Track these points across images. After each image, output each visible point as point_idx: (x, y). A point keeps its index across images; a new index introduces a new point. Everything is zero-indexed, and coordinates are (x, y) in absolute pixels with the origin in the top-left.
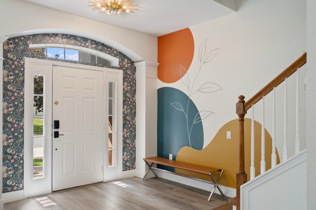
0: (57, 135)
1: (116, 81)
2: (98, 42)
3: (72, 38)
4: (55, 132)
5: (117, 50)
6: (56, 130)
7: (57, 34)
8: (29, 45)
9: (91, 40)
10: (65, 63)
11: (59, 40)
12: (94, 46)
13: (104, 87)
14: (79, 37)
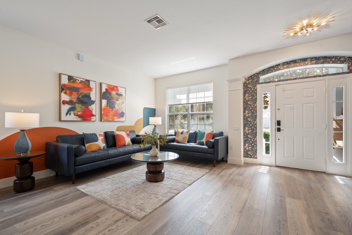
0: (279, 130)
1: (344, 85)
2: (319, 57)
3: (291, 63)
4: (278, 128)
5: (344, 57)
6: (279, 127)
7: (279, 64)
8: (260, 77)
9: (311, 58)
10: (285, 82)
11: (280, 67)
12: (314, 62)
13: (326, 93)
14: (298, 60)
